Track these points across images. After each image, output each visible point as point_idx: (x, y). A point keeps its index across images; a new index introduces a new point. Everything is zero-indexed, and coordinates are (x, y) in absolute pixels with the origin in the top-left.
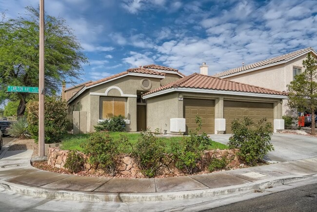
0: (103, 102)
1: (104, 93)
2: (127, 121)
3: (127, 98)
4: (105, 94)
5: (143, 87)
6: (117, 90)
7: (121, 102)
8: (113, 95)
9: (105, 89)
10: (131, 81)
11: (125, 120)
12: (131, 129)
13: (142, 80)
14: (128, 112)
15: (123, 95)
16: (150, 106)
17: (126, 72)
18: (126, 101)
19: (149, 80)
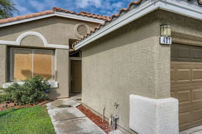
0: (16, 55)
1: (15, 40)
2: (53, 83)
3: (54, 50)
4: (17, 43)
5: (78, 34)
6: (38, 37)
7: (46, 56)
8: (31, 45)
9: (15, 34)
10: (60, 25)
11: (50, 82)
12: (59, 95)
13: (77, 25)
14: (56, 69)
15: (46, 45)
16: (86, 61)
17: (52, 11)
18: (54, 54)
19: (87, 26)
